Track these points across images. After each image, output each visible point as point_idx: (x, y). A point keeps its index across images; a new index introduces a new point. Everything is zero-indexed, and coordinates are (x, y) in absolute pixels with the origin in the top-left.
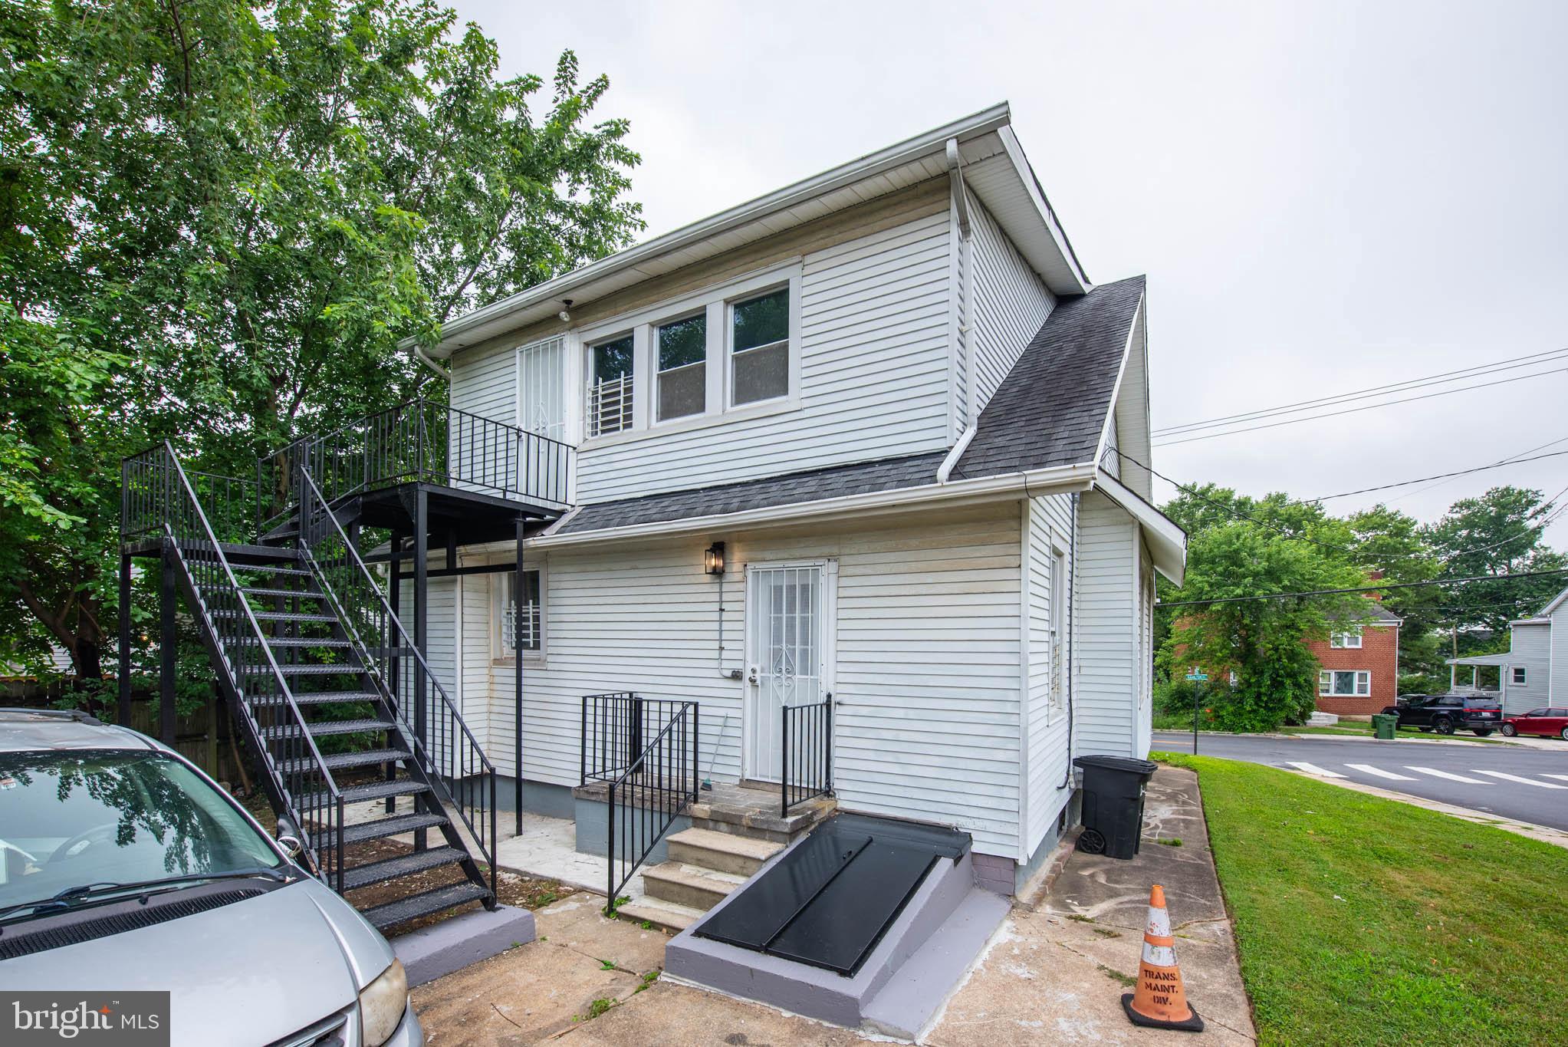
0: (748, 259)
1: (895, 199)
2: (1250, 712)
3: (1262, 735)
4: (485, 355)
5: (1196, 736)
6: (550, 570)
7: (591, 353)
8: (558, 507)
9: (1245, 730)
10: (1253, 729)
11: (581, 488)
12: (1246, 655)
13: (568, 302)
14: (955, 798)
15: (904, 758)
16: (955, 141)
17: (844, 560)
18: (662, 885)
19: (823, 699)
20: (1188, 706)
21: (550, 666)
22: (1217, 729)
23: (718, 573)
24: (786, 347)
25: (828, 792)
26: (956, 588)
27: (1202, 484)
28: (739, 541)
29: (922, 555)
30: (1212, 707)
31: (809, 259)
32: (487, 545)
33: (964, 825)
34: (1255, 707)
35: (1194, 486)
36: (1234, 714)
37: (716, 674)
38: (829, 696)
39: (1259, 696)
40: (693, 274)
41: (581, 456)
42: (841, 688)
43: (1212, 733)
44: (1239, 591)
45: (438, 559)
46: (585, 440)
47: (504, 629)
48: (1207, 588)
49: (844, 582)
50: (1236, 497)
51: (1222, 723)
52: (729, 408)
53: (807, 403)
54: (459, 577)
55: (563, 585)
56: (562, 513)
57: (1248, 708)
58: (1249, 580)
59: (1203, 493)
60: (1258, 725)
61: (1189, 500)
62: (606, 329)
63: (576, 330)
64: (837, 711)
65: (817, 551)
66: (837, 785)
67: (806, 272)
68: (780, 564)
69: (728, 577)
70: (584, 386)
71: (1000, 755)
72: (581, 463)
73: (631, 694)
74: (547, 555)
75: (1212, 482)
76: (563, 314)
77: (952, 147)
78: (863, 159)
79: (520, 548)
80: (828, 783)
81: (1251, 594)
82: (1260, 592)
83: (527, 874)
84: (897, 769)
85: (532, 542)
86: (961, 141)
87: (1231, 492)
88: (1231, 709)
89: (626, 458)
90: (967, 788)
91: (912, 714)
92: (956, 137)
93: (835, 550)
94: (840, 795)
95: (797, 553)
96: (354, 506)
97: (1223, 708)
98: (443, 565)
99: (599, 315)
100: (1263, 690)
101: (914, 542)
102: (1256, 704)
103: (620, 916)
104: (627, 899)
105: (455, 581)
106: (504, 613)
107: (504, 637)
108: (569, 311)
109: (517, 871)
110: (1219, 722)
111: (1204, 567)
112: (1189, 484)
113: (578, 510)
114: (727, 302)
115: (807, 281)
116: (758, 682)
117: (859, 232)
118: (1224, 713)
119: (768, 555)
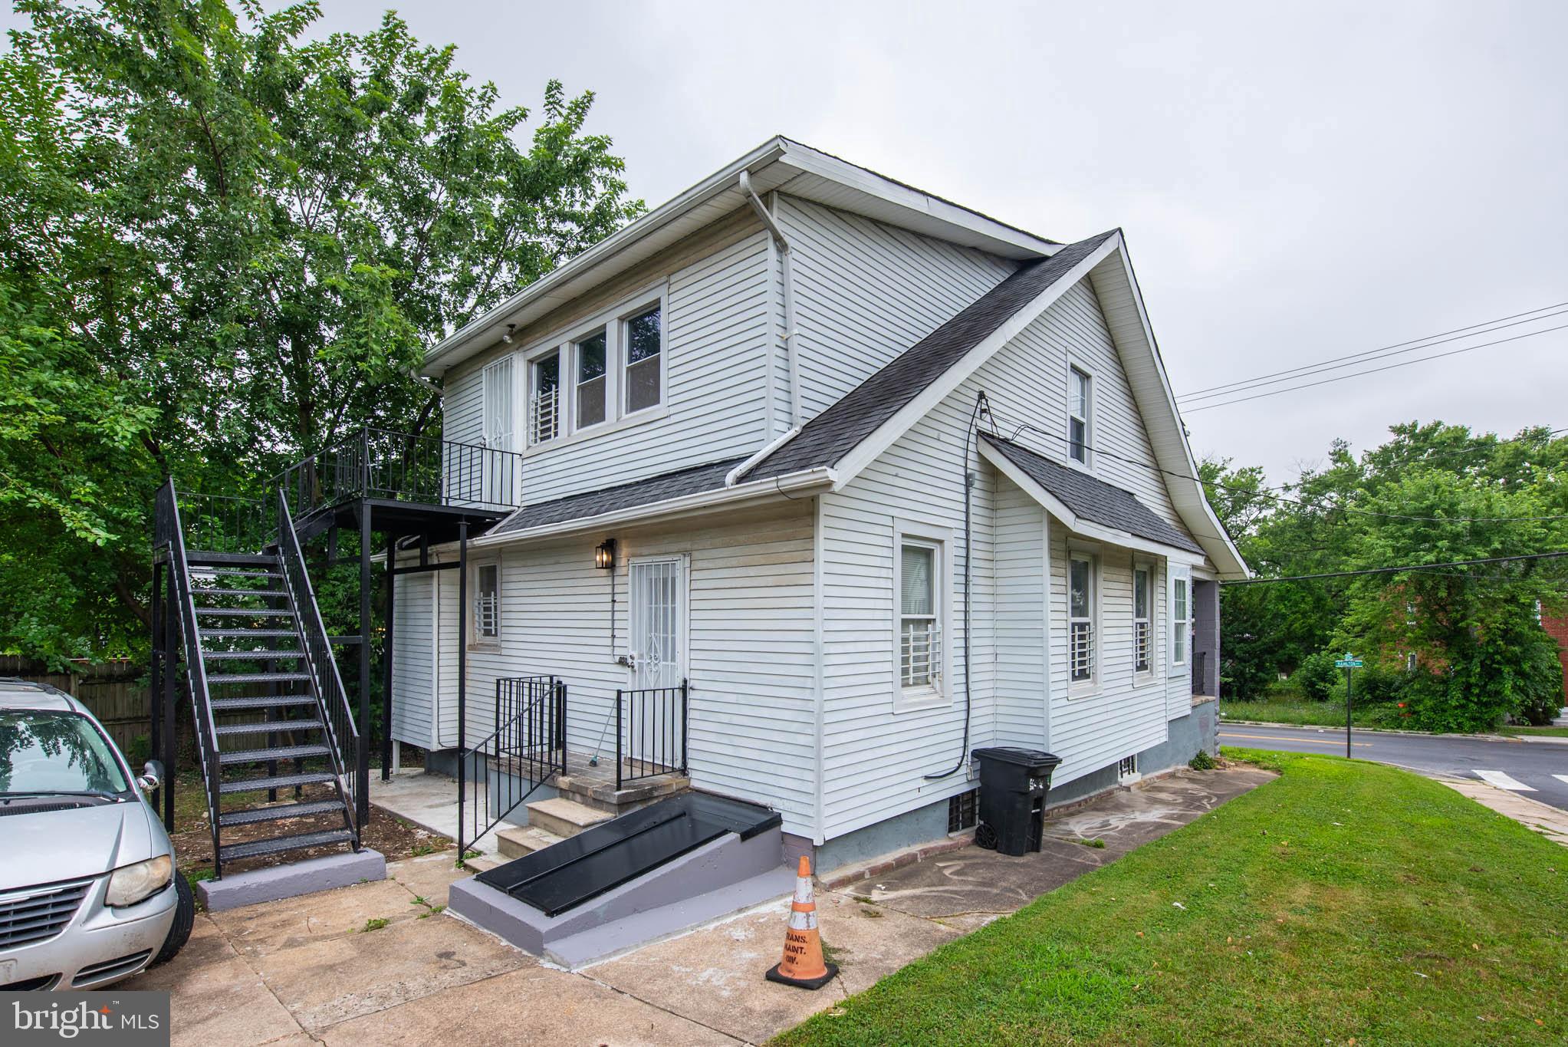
0: (633, 281)
1: (731, 220)
2: (1456, 708)
3: (1470, 736)
4: (465, 373)
5: (1349, 734)
6: (504, 564)
7: (535, 368)
8: (503, 509)
9: (1450, 730)
10: (1460, 728)
11: (525, 491)
12: (1454, 638)
13: (512, 326)
14: (771, 780)
15: (737, 741)
16: (746, 173)
17: (696, 554)
18: (508, 844)
19: (679, 683)
20: (1378, 700)
21: (504, 652)
22: (1411, 728)
23: (611, 566)
24: (658, 358)
25: (684, 771)
26: (770, 581)
27: (1423, 424)
28: (626, 538)
29: (746, 550)
30: (1406, 700)
31: (673, 279)
32: (449, 544)
33: (778, 805)
34: (1463, 702)
35: (1415, 425)
36: (1433, 709)
37: (609, 659)
38: (685, 681)
39: (1468, 687)
40: (597, 295)
41: (525, 462)
42: (694, 675)
43: (1402, 732)
44: (1431, 557)
45: (414, 558)
46: (529, 447)
47: (477, 618)
48: (1390, 553)
49: (696, 575)
50: (1473, 436)
51: (1418, 721)
52: (625, 416)
53: (673, 410)
54: (436, 572)
55: (514, 578)
56: (506, 514)
57: (1454, 703)
58: (1443, 544)
59: (1427, 434)
60: (1467, 725)
61: (1409, 442)
62: (541, 348)
63: (521, 350)
64: (691, 695)
65: (674, 547)
66: (690, 764)
67: (671, 291)
68: (649, 559)
69: (620, 571)
70: (528, 400)
71: (801, 739)
72: (526, 468)
73: (551, 678)
74: (502, 552)
75: (1437, 420)
76: (507, 338)
77: (744, 177)
78: (684, 193)
79: (463, 548)
80: (684, 763)
81: (1449, 560)
82: (1458, 559)
83: (435, 832)
84: (729, 751)
85: (478, 541)
86: (752, 172)
87: (1464, 431)
88: (1429, 703)
89: (554, 463)
90: (780, 770)
91: (742, 699)
92: (747, 169)
93: (688, 546)
94: (693, 774)
95: (663, 548)
96: (328, 517)
97: (1419, 701)
98: (417, 563)
99: (538, 335)
100: (1473, 680)
101: (741, 538)
102: (1466, 698)
103: (466, 866)
104: (479, 853)
105: (432, 577)
106: (476, 604)
107: (477, 625)
108: (512, 336)
109: (430, 830)
110: (1413, 720)
111: (1391, 528)
112: (1408, 423)
113: (521, 510)
114: (621, 319)
115: (673, 298)
116: (636, 668)
117: (707, 252)
118: (1421, 708)
119: (645, 551)
